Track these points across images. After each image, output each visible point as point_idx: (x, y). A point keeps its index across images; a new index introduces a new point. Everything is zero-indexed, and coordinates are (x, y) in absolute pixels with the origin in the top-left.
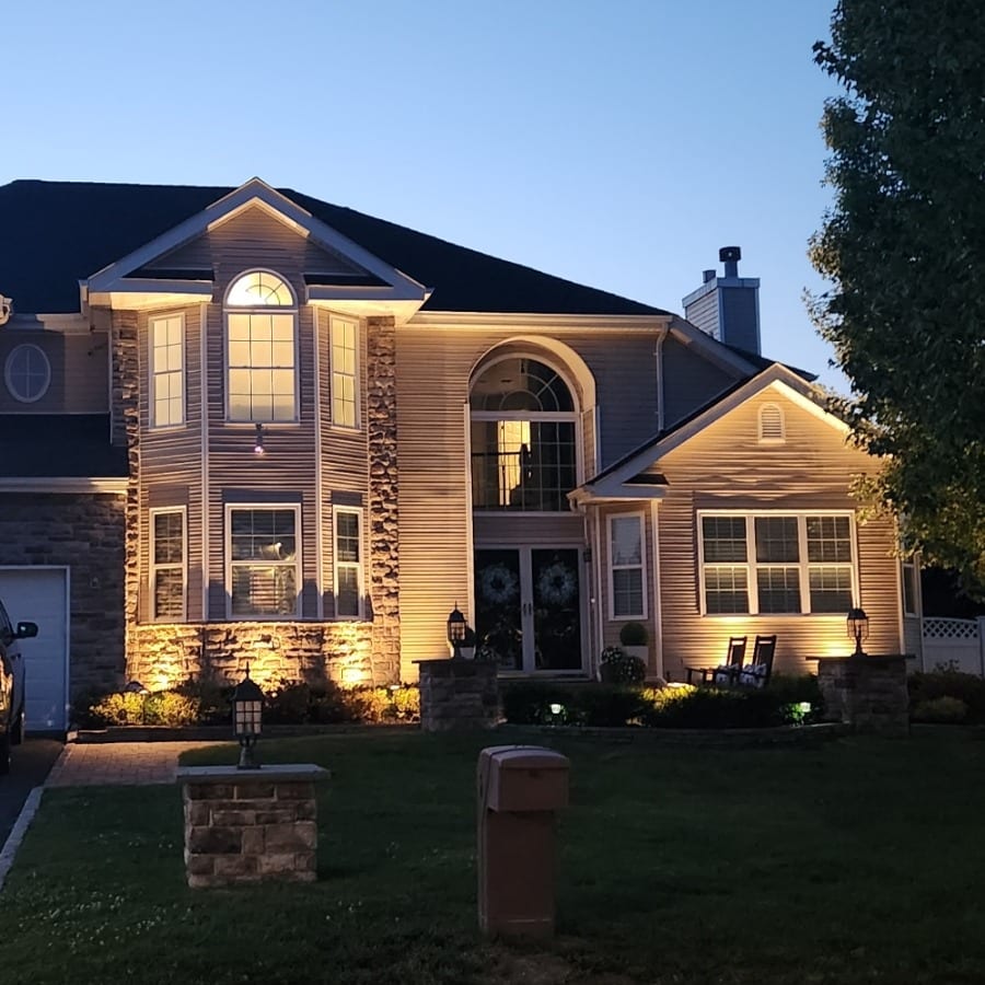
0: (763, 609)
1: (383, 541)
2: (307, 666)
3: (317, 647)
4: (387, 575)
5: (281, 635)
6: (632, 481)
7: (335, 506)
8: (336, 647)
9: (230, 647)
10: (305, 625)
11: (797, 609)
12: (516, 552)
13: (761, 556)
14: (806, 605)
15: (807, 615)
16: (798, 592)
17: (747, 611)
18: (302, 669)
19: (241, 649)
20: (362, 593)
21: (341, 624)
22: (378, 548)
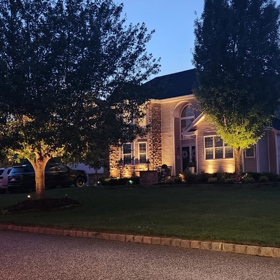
0: (216, 158)
1: (151, 148)
2: (133, 173)
3: (134, 170)
4: (152, 155)
5: (129, 168)
6: (189, 131)
7: (138, 142)
8: (139, 169)
9: (123, 170)
10: (132, 166)
11: (222, 158)
12: (189, 147)
13: (216, 146)
14: (224, 157)
15: (224, 159)
16: (223, 153)
17: (213, 158)
18: (132, 174)
19: (124, 171)
20: (147, 159)
21: (140, 165)
22: (150, 150)
